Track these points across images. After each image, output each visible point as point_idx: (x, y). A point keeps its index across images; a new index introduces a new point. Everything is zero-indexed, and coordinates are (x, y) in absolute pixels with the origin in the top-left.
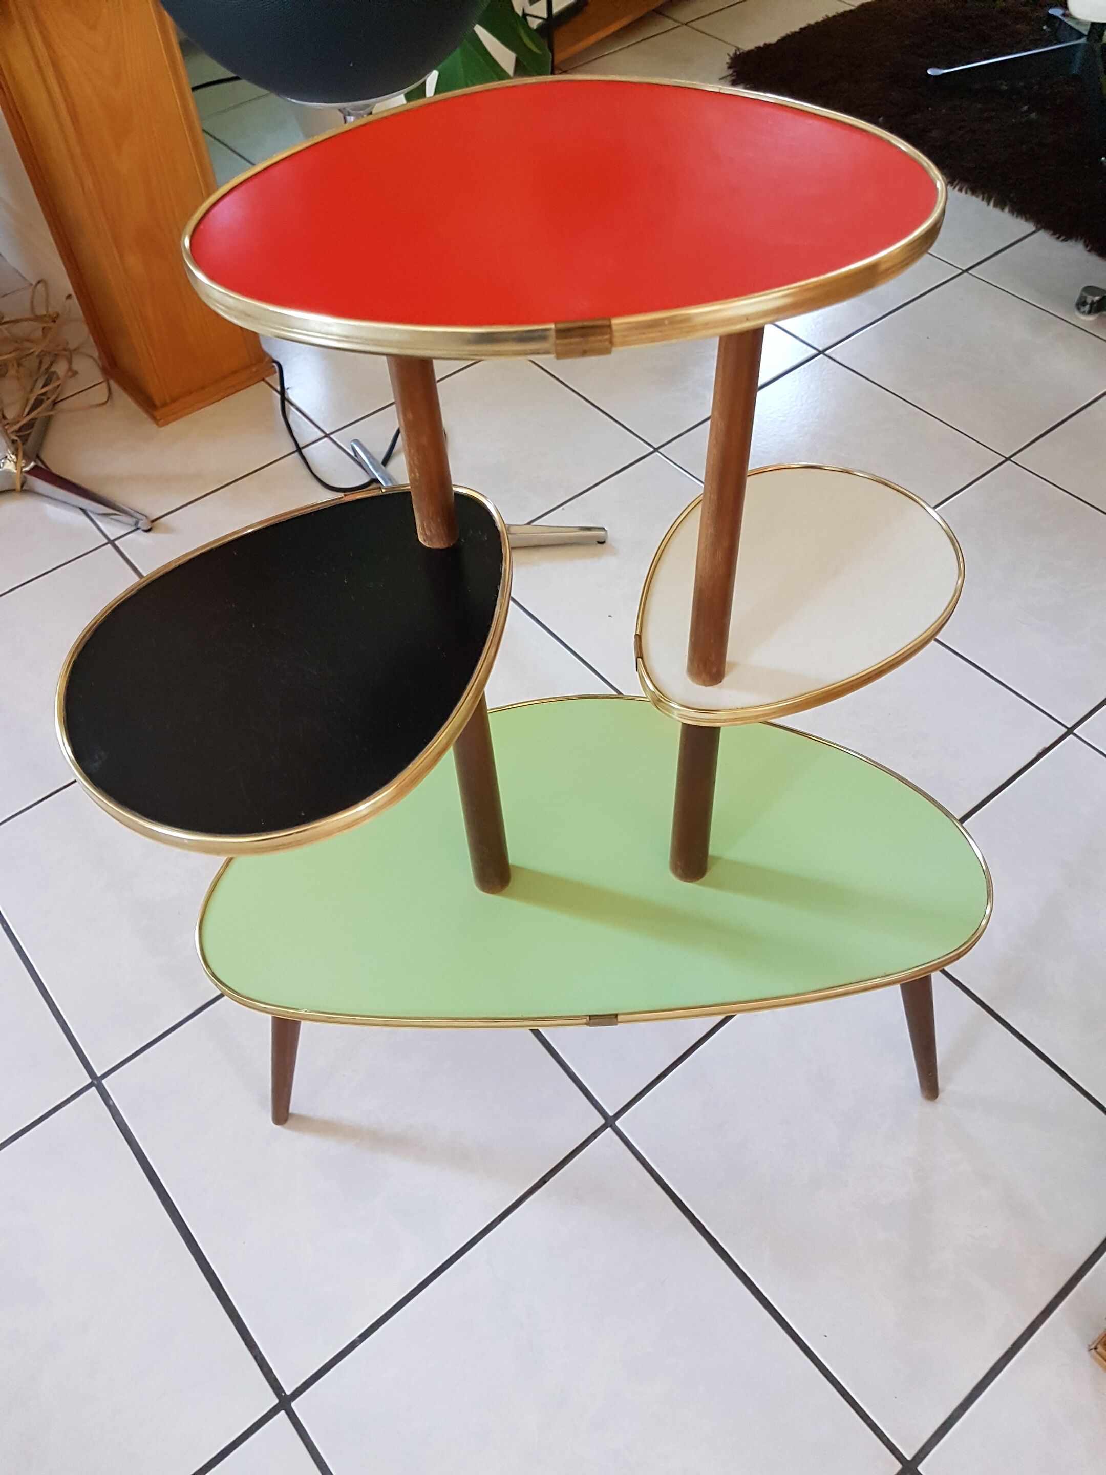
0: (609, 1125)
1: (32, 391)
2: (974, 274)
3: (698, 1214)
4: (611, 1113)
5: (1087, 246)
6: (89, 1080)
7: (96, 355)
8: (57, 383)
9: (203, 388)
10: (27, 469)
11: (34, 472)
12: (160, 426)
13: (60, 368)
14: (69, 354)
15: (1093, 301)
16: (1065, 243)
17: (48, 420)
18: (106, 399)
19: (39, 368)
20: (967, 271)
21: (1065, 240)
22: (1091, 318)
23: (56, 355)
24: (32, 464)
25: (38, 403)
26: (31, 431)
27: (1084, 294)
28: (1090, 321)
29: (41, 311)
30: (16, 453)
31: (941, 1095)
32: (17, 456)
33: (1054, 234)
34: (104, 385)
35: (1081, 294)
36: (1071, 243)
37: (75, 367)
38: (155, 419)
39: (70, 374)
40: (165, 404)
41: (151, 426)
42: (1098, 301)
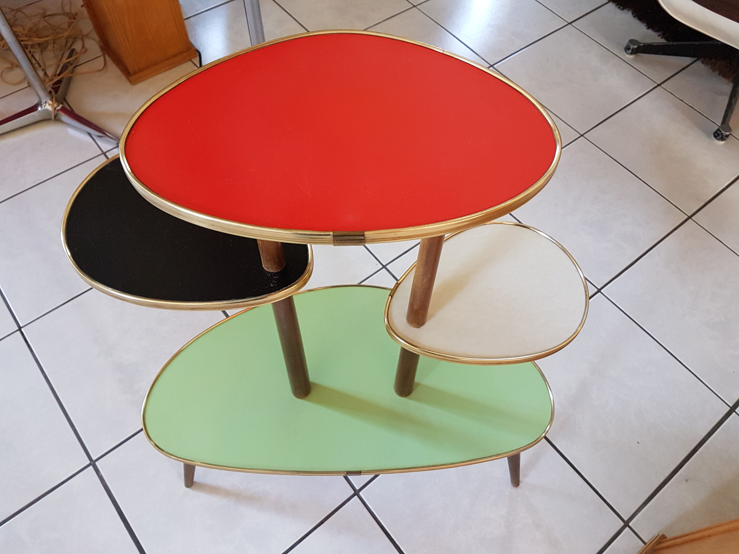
0: (356, 494)
1: (61, 59)
2: (575, 26)
3: (398, 541)
4: (357, 488)
5: (633, 14)
6: (88, 462)
7: (98, 39)
8: (75, 57)
9: (156, 64)
10: (59, 108)
11: (63, 110)
12: (133, 85)
13: (78, 46)
14: (83, 37)
15: (633, 48)
16: (622, 11)
17: (70, 79)
18: (102, 68)
19: (66, 45)
20: (570, 23)
21: (623, 9)
22: (632, 57)
23: (75, 38)
24: (61, 106)
25: (65, 68)
26: (60, 85)
27: (629, 44)
28: (632, 58)
29: (67, 9)
30: (51, 100)
31: (521, 485)
32: (52, 101)
33: (617, 5)
34: (102, 58)
35: (628, 43)
36: (625, 11)
37: (87, 45)
38: (130, 82)
39: (83, 50)
40: (135, 73)
41: (128, 84)
42: (636, 49)
